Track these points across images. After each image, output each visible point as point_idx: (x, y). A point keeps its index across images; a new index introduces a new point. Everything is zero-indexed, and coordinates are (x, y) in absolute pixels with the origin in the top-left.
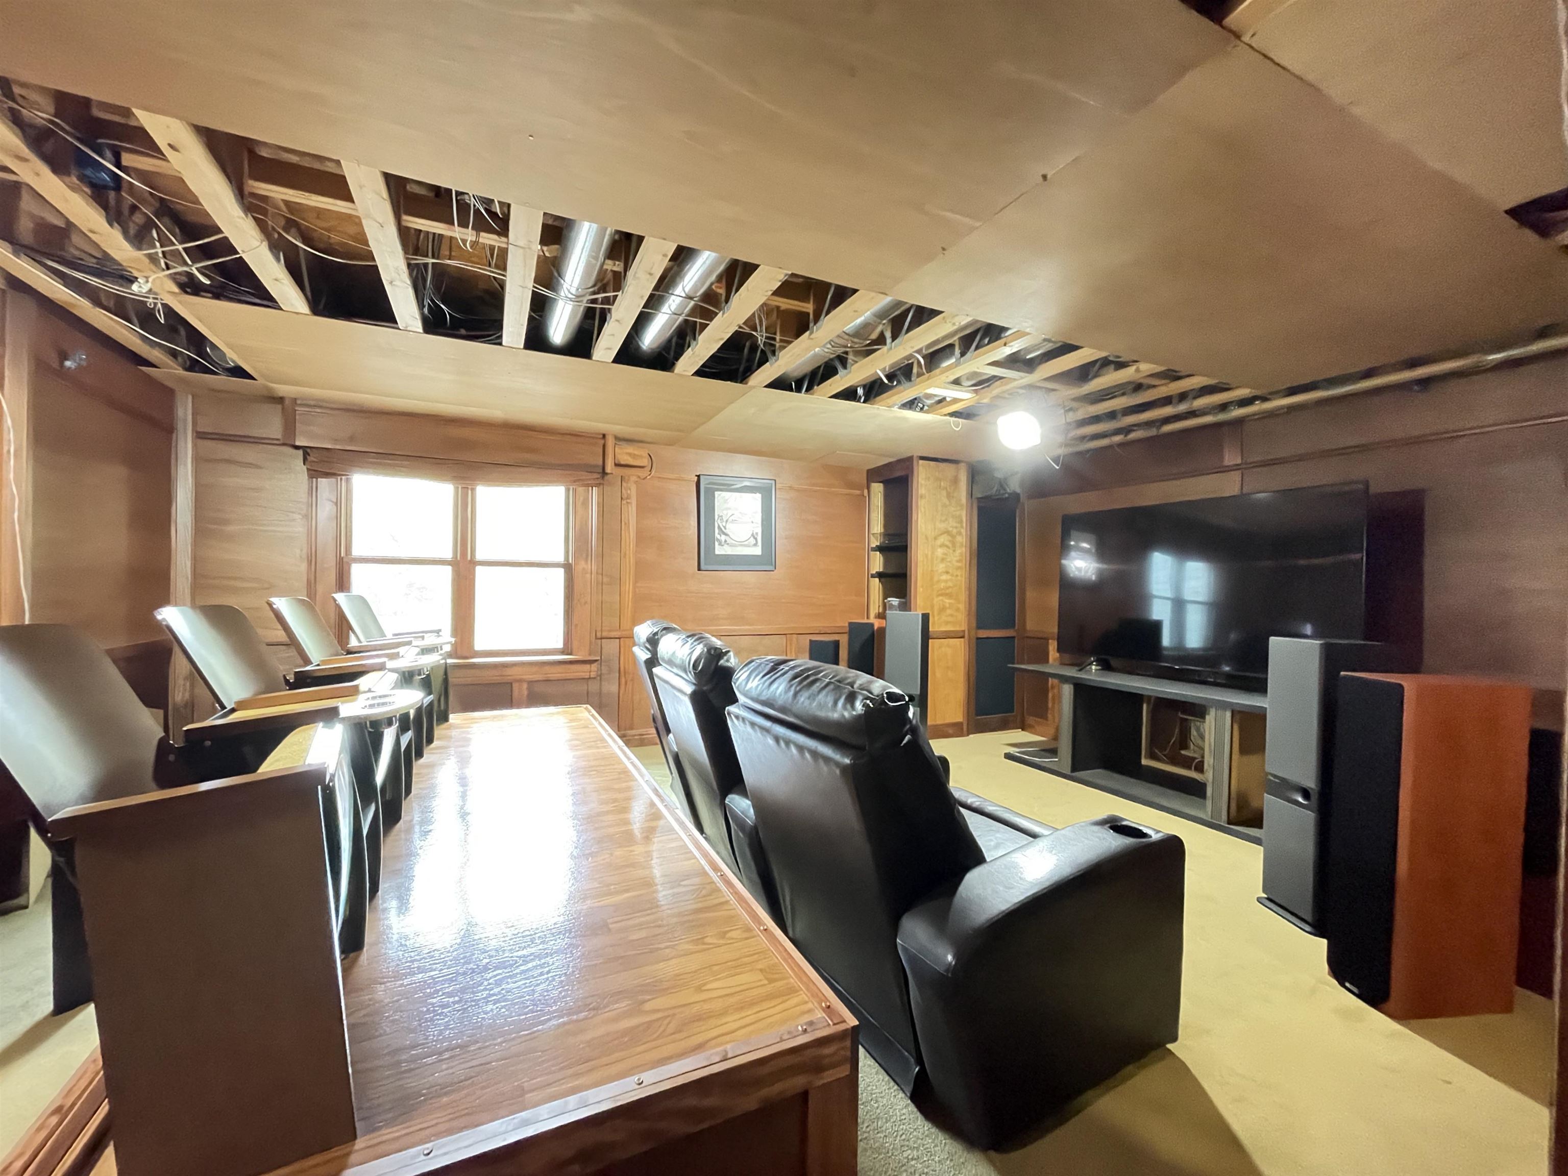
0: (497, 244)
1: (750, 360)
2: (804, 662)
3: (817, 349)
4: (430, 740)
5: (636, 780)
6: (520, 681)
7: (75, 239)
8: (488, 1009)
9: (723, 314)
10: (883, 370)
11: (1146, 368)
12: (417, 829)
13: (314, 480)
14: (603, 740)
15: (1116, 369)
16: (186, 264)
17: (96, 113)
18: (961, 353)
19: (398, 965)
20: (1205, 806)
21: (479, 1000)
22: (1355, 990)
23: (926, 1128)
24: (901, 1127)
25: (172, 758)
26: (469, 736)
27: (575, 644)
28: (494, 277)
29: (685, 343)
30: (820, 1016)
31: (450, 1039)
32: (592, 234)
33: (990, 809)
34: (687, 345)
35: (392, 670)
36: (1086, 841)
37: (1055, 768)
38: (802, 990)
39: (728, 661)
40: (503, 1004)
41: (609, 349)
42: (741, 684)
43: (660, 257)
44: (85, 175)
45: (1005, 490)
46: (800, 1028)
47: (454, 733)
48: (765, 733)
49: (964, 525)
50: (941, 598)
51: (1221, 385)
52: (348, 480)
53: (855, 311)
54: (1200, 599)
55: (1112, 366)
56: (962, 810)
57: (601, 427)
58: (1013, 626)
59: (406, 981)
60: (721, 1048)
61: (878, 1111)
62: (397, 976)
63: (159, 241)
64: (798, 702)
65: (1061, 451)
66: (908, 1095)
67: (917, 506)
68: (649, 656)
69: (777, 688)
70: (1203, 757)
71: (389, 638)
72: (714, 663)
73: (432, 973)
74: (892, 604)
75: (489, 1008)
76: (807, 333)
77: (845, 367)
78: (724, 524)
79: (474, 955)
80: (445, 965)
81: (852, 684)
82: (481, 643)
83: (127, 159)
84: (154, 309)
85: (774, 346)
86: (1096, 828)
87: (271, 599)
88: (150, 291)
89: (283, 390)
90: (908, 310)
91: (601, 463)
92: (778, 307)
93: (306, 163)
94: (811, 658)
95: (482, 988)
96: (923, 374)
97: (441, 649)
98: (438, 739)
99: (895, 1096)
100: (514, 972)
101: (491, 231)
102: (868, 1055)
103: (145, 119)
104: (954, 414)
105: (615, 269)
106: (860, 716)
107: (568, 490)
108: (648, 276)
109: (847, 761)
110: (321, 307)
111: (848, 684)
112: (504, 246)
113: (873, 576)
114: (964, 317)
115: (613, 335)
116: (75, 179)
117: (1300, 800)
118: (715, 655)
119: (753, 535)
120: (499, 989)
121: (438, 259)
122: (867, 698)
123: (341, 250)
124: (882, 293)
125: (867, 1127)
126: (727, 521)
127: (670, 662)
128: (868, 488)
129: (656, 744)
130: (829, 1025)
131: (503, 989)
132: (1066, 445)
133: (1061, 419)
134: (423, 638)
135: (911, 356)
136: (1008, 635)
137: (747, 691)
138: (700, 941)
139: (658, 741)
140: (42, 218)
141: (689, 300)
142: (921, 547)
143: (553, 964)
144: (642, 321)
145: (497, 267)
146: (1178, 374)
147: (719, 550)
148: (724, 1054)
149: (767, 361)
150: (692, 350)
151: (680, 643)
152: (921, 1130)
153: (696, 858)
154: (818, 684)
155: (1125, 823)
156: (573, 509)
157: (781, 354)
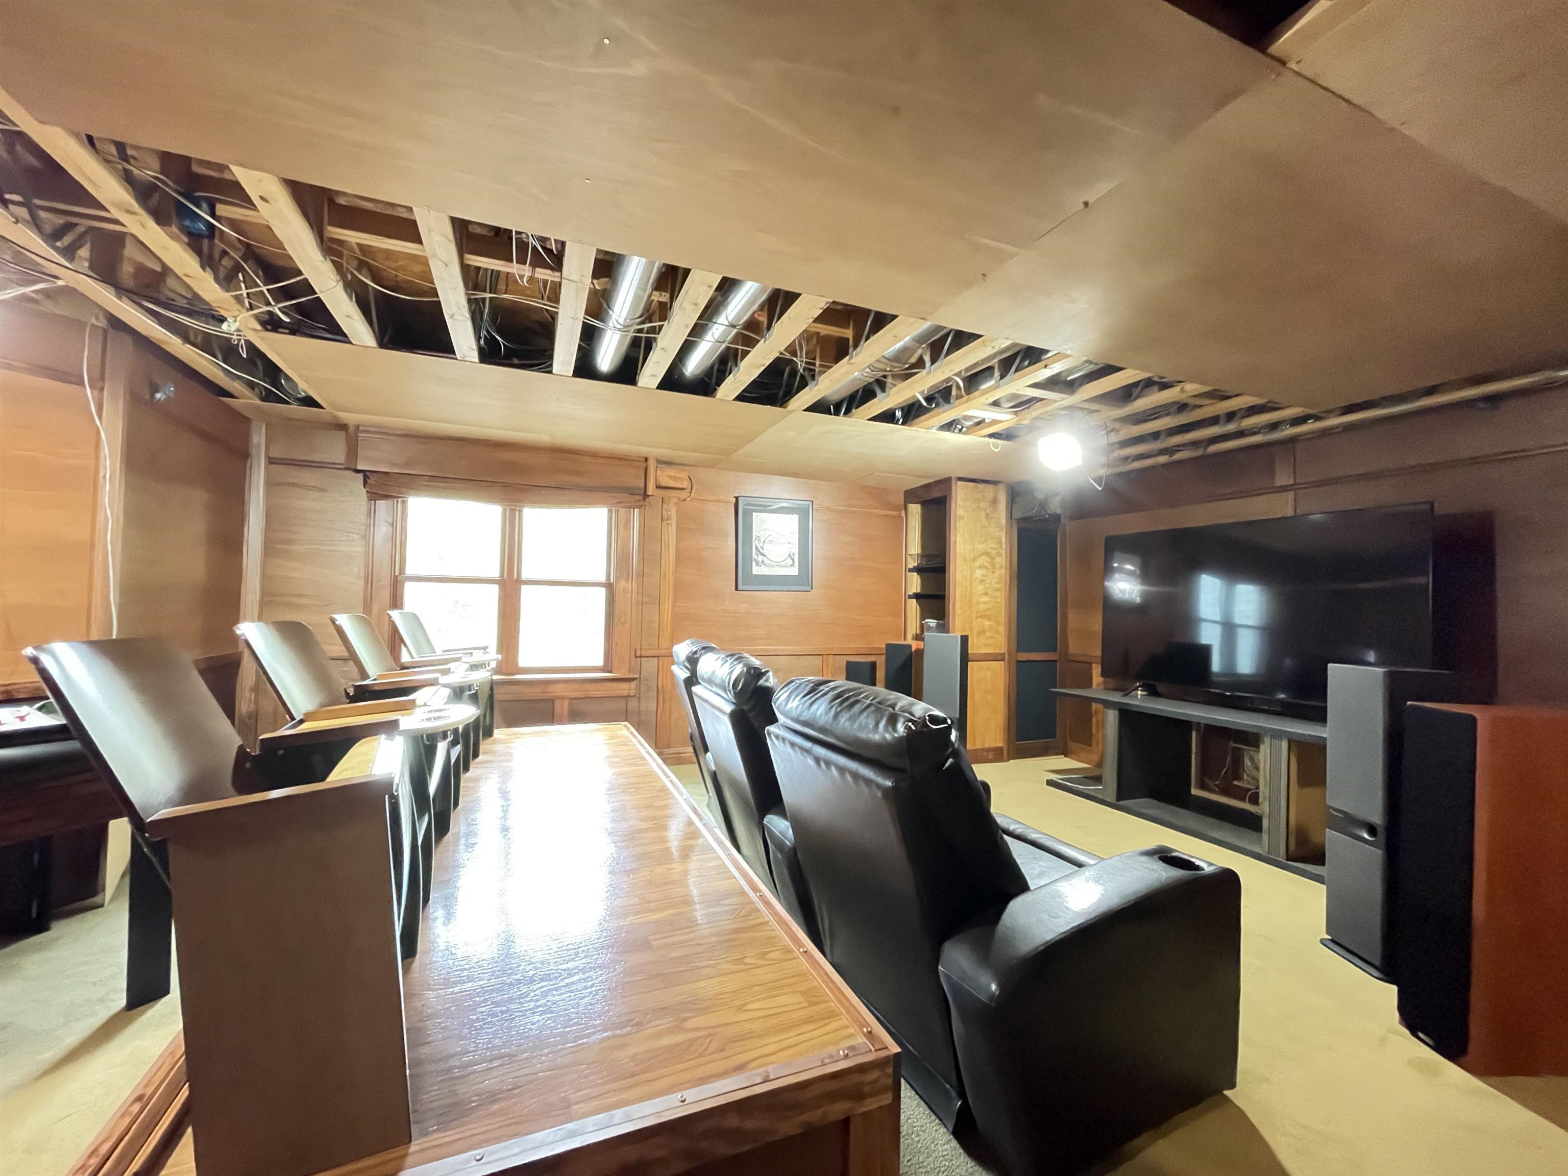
0: (550, 279)
1: (790, 385)
2: (842, 683)
3: (856, 374)
4: (476, 755)
5: (675, 798)
6: (562, 698)
7: (171, 282)
8: (535, 1020)
9: (765, 341)
10: (922, 393)
11: (1191, 388)
12: (462, 841)
13: (373, 502)
14: (643, 758)
15: (1160, 390)
16: (269, 304)
17: (196, 169)
18: (1000, 375)
19: (449, 973)
20: (1260, 839)
21: (526, 1011)
22: (1431, 1043)
23: (969, 1165)
24: (944, 1163)
25: (248, 765)
26: (512, 751)
27: (615, 662)
28: (546, 309)
29: (726, 370)
30: (861, 1041)
31: (499, 1048)
32: (641, 268)
33: (1033, 836)
34: (728, 372)
35: (444, 686)
36: (1135, 872)
37: (1100, 796)
38: (842, 1014)
39: (767, 680)
40: (549, 1015)
41: (654, 376)
42: (781, 704)
43: (706, 288)
44: (183, 225)
45: (1046, 511)
46: (841, 1053)
47: (498, 748)
48: (805, 754)
49: (1004, 546)
50: (980, 620)
51: (1269, 405)
52: (404, 503)
53: (895, 336)
54: (1251, 623)
55: (1156, 388)
56: (1005, 837)
57: (644, 451)
58: (1055, 650)
59: (456, 988)
60: (763, 1069)
61: (920, 1145)
62: (448, 984)
63: (244, 282)
64: (839, 723)
65: (1103, 472)
66: (951, 1130)
67: (955, 528)
68: (688, 674)
69: (818, 709)
70: (1258, 788)
71: (439, 654)
72: (755, 683)
73: (481, 983)
74: (929, 626)
75: (536, 1018)
76: (847, 358)
77: (883, 391)
78: (761, 545)
79: (520, 966)
80: (492, 976)
81: (893, 706)
82: (523, 661)
83: (221, 209)
84: (238, 345)
85: (814, 370)
86: (1144, 859)
87: (334, 616)
88: (238, 330)
89: (346, 417)
90: (948, 335)
91: (642, 485)
92: (818, 333)
93: (379, 209)
94: (848, 679)
95: (528, 999)
96: (962, 396)
97: (489, 666)
98: (484, 753)
99: (936, 1130)
100: (560, 985)
101: (545, 266)
102: (908, 1086)
103: (240, 174)
104: (991, 436)
105: (661, 299)
106: (901, 738)
107: (610, 511)
108: (694, 306)
109: (889, 783)
110: (386, 339)
111: (889, 706)
112: (558, 280)
113: (910, 597)
114: (1005, 340)
115: (658, 362)
116: (174, 229)
117: (1366, 836)
118: (755, 674)
119: (790, 556)
120: (544, 1001)
121: (495, 293)
122: (910, 720)
123: (405, 287)
124: (922, 319)
125: (908, 1161)
126: (764, 542)
127: (710, 681)
128: (906, 509)
129: (693, 763)
130: (871, 1051)
131: (548, 1001)
132: (1109, 466)
133: (1102, 440)
134: (471, 654)
135: (949, 380)
136: (1050, 659)
137: (788, 711)
138: (740, 961)
139: (695, 760)
140: (142, 264)
141: (731, 328)
142: (959, 569)
143: (596, 978)
144: (687, 348)
145: (549, 299)
146: (1225, 394)
147: (756, 570)
148: (765, 1074)
149: (806, 385)
150: (734, 376)
151: (720, 662)
152: (964, 1168)
153: (735, 878)
154: (858, 706)
155: (1174, 854)
156: (616, 530)
157: (820, 379)
